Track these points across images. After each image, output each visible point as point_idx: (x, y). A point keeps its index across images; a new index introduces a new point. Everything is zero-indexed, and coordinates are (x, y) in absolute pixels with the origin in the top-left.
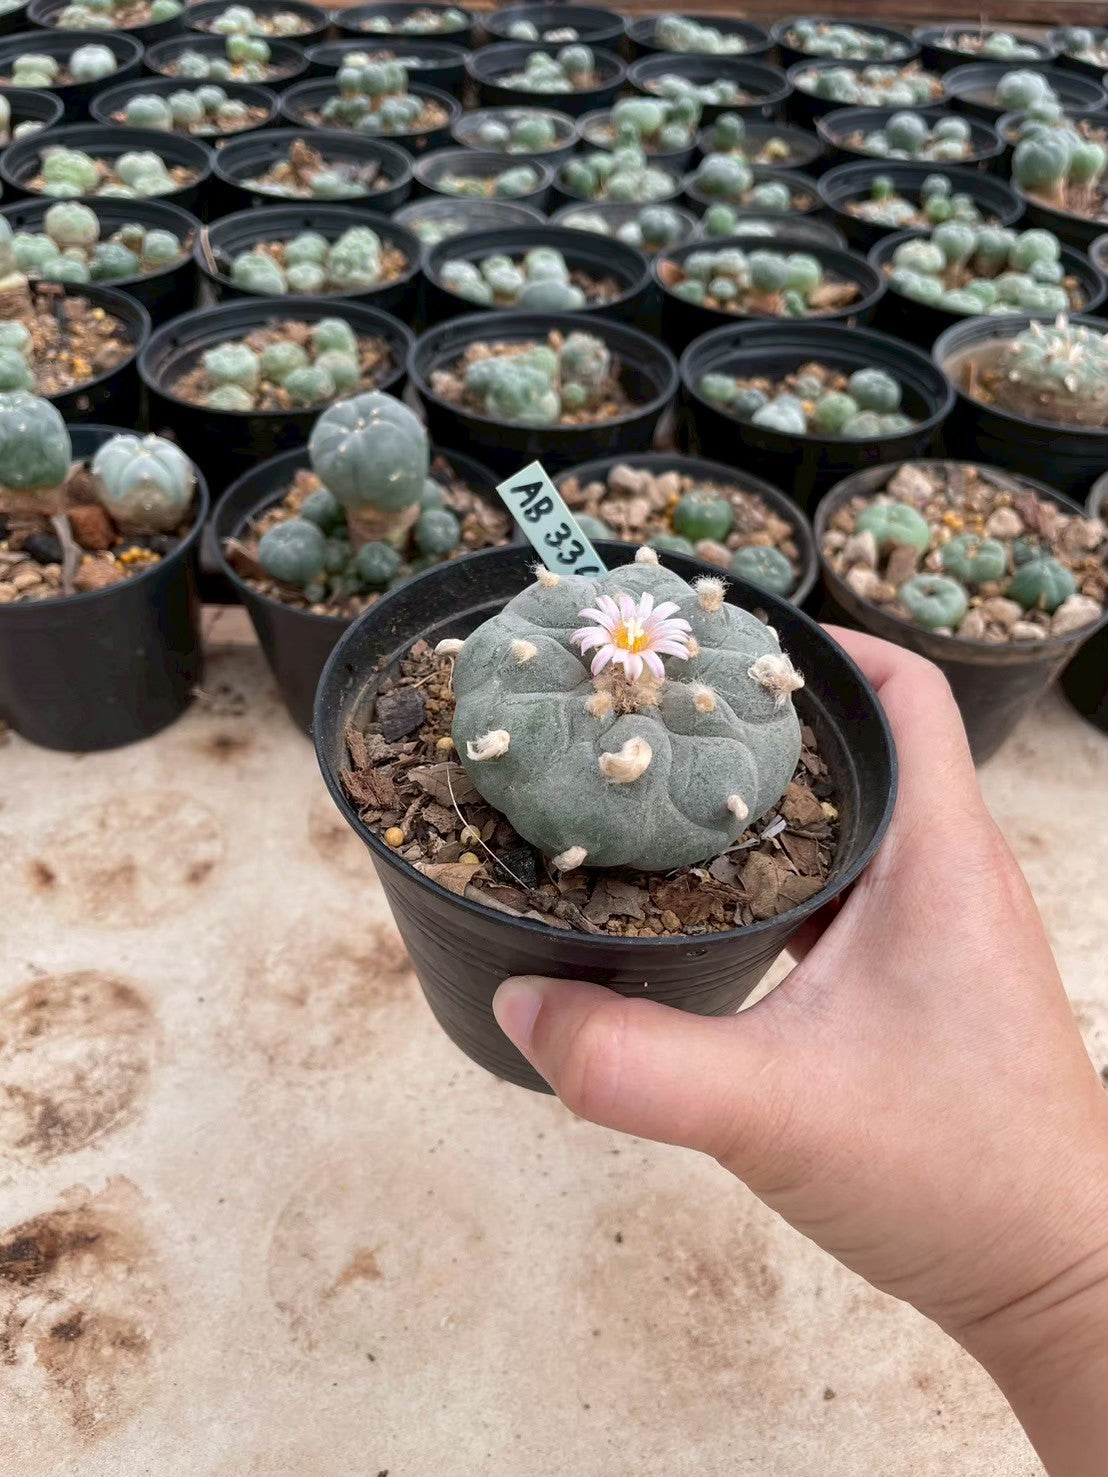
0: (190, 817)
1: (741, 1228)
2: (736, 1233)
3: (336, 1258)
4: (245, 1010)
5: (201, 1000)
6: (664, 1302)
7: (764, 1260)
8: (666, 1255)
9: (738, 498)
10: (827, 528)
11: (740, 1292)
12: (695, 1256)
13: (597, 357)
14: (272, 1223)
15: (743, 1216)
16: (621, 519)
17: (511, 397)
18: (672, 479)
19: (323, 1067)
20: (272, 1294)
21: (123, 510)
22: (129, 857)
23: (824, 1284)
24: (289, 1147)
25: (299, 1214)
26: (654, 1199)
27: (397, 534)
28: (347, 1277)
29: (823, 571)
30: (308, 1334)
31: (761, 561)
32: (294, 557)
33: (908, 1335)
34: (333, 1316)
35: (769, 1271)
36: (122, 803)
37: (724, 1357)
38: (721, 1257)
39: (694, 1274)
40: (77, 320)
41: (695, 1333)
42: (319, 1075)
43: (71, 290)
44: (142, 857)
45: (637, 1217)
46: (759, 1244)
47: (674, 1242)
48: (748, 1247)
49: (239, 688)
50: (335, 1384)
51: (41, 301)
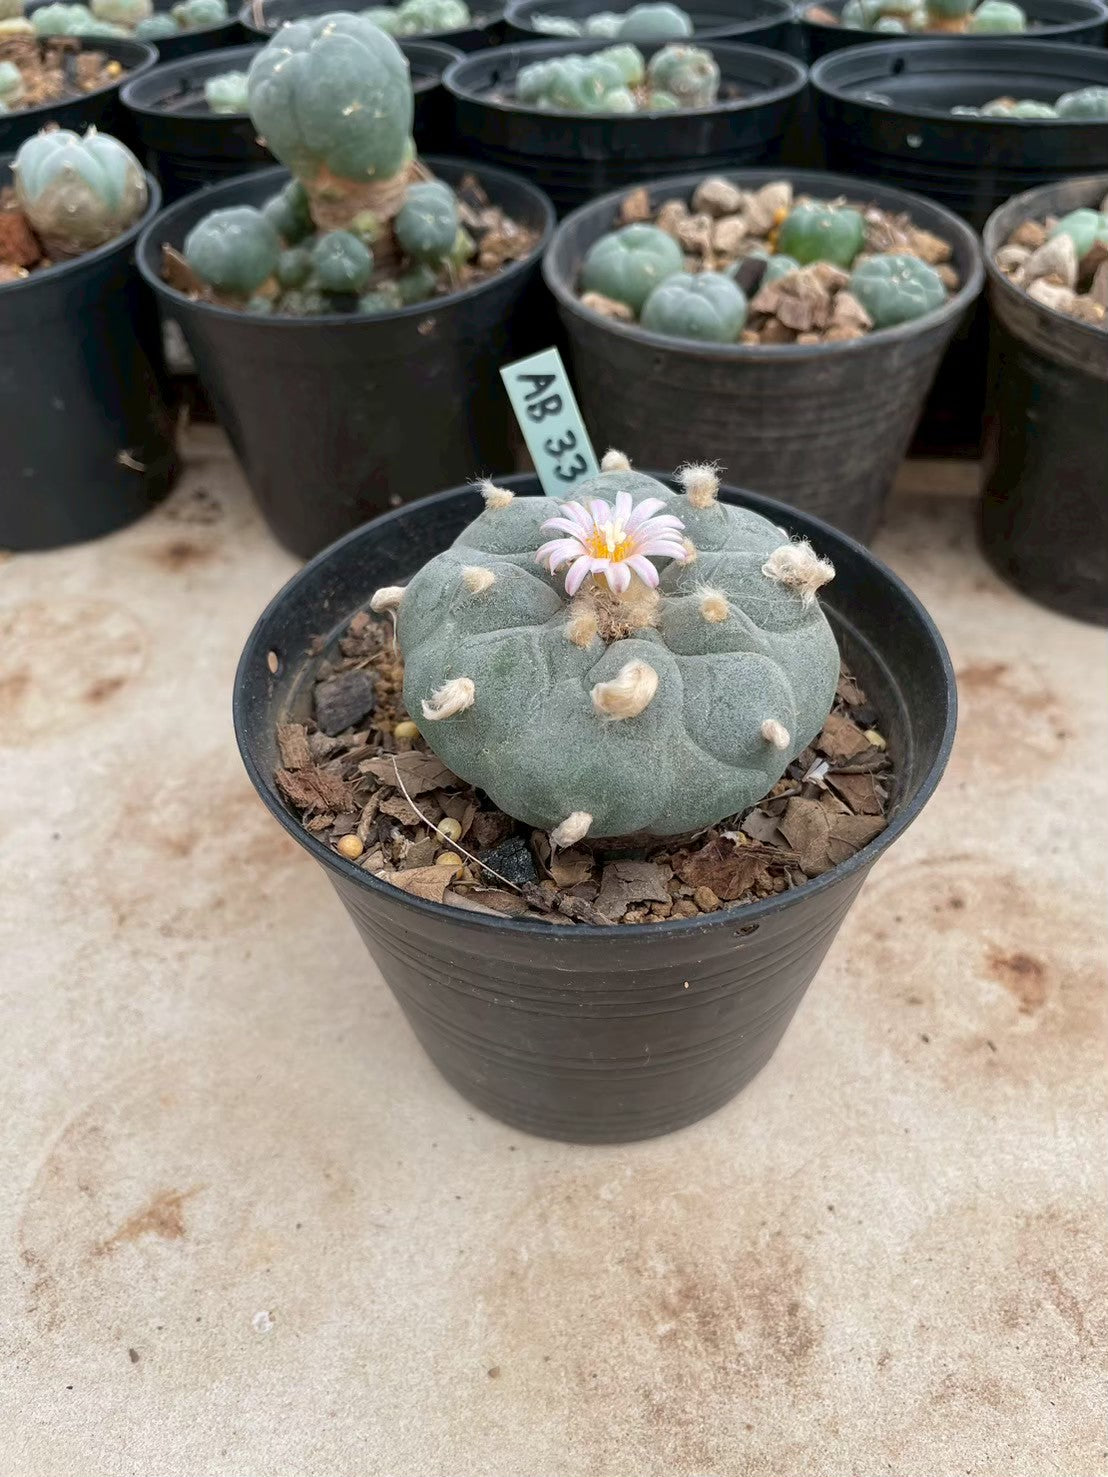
0: (114, 628)
1: (764, 1238)
2: (754, 1243)
3: (130, 1196)
4: (108, 852)
5: (56, 837)
6: (615, 1340)
7: (797, 1294)
8: (633, 1264)
9: (875, 216)
10: (1004, 242)
11: (745, 1339)
12: (680, 1271)
13: (702, 71)
14: (55, 1135)
15: (770, 1218)
16: (703, 237)
17: (567, 90)
18: (780, 190)
19: (188, 936)
20: (21, 1240)
21: (44, 220)
22: (26, 667)
23: (894, 1348)
24: (109, 1035)
25: (95, 1129)
26: (629, 1172)
27: (368, 221)
28: (134, 1228)
29: (989, 283)
30: (54, 1305)
31: (896, 271)
32: (225, 247)
33: (1036, 1451)
34: (97, 1283)
35: (801, 1314)
36: (38, 607)
37: (701, 1446)
38: (724, 1278)
39: (674, 1300)
40: (87, 77)
41: (657, 1398)
42: (180, 945)
43: (89, 44)
44: (41, 669)
45: (597, 1198)
46: (792, 1267)
47: (650, 1243)
48: (771, 1270)
49: (217, 494)
50: (70, 1388)
51: (51, 55)
